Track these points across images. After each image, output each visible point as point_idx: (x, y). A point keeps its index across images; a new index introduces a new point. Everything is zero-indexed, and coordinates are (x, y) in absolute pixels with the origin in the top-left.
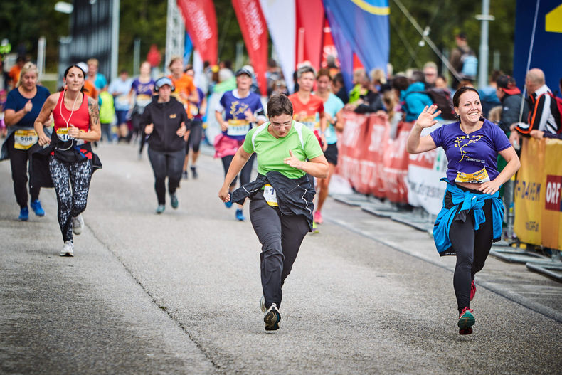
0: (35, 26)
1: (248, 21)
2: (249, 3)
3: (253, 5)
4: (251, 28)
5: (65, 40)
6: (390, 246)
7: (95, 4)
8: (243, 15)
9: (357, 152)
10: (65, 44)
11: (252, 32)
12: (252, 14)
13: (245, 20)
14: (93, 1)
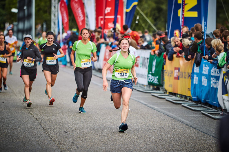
0: (5, 18)
1: (78, 15)
2: (78, 8)
3: (79, 9)
4: (79, 17)
5: (15, 23)
7: (26, 9)
8: (76, 13)
10: (15, 25)
11: (79, 19)
12: (79, 12)
13: (76, 15)
14: (25, 8)
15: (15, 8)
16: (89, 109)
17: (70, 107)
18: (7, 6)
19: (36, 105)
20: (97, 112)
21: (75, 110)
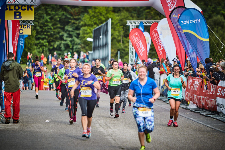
0: (79, 46)
6: (208, 127)
9: (198, 93)
10: (91, 53)
14: (101, 37)
15: (90, 37)
16: (181, 143)
17: (161, 141)
18: (81, 35)
19: (125, 138)
20: (190, 147)
21: (167, 144)
